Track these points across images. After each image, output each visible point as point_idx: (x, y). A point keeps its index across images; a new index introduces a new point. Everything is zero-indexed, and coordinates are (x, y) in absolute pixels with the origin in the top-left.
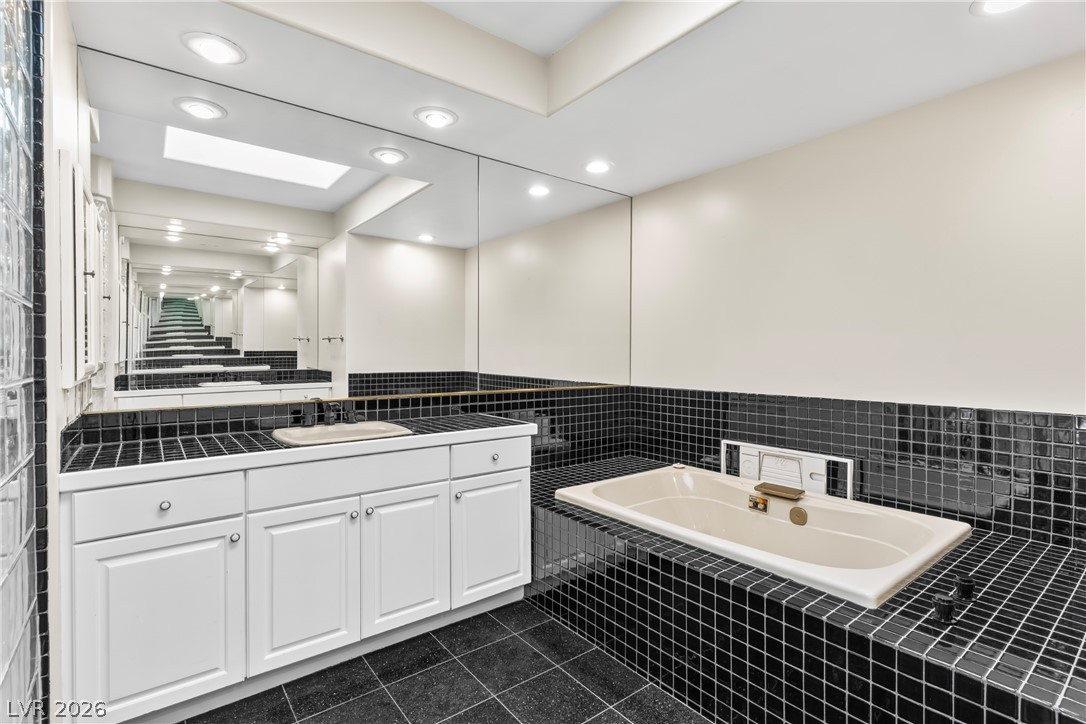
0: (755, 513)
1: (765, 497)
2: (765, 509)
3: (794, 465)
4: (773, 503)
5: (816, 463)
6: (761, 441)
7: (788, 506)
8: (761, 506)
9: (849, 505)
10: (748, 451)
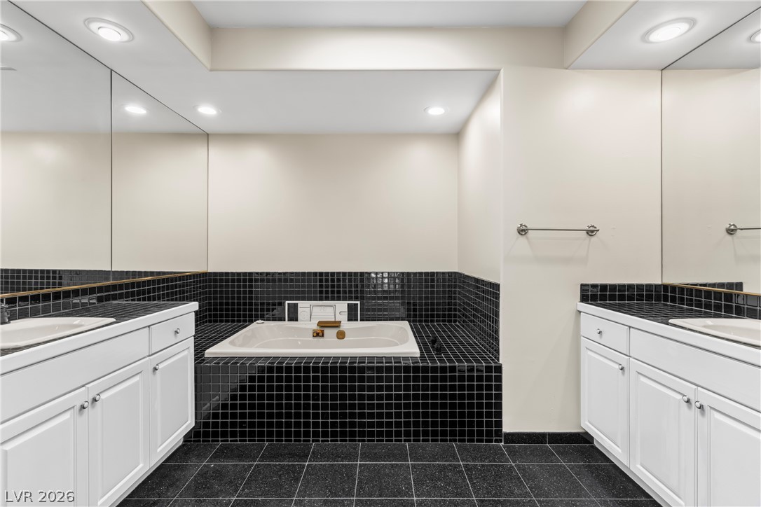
0: (316, 339)
1: (322, 329)
2: (323, 336)
3: (331, 309)
4: (327, 331)
5: (342, 306)
6: (309, 299)
7: (334, 331)
8: (321, 334)
9: (359, 324)
10: (303, 305)
